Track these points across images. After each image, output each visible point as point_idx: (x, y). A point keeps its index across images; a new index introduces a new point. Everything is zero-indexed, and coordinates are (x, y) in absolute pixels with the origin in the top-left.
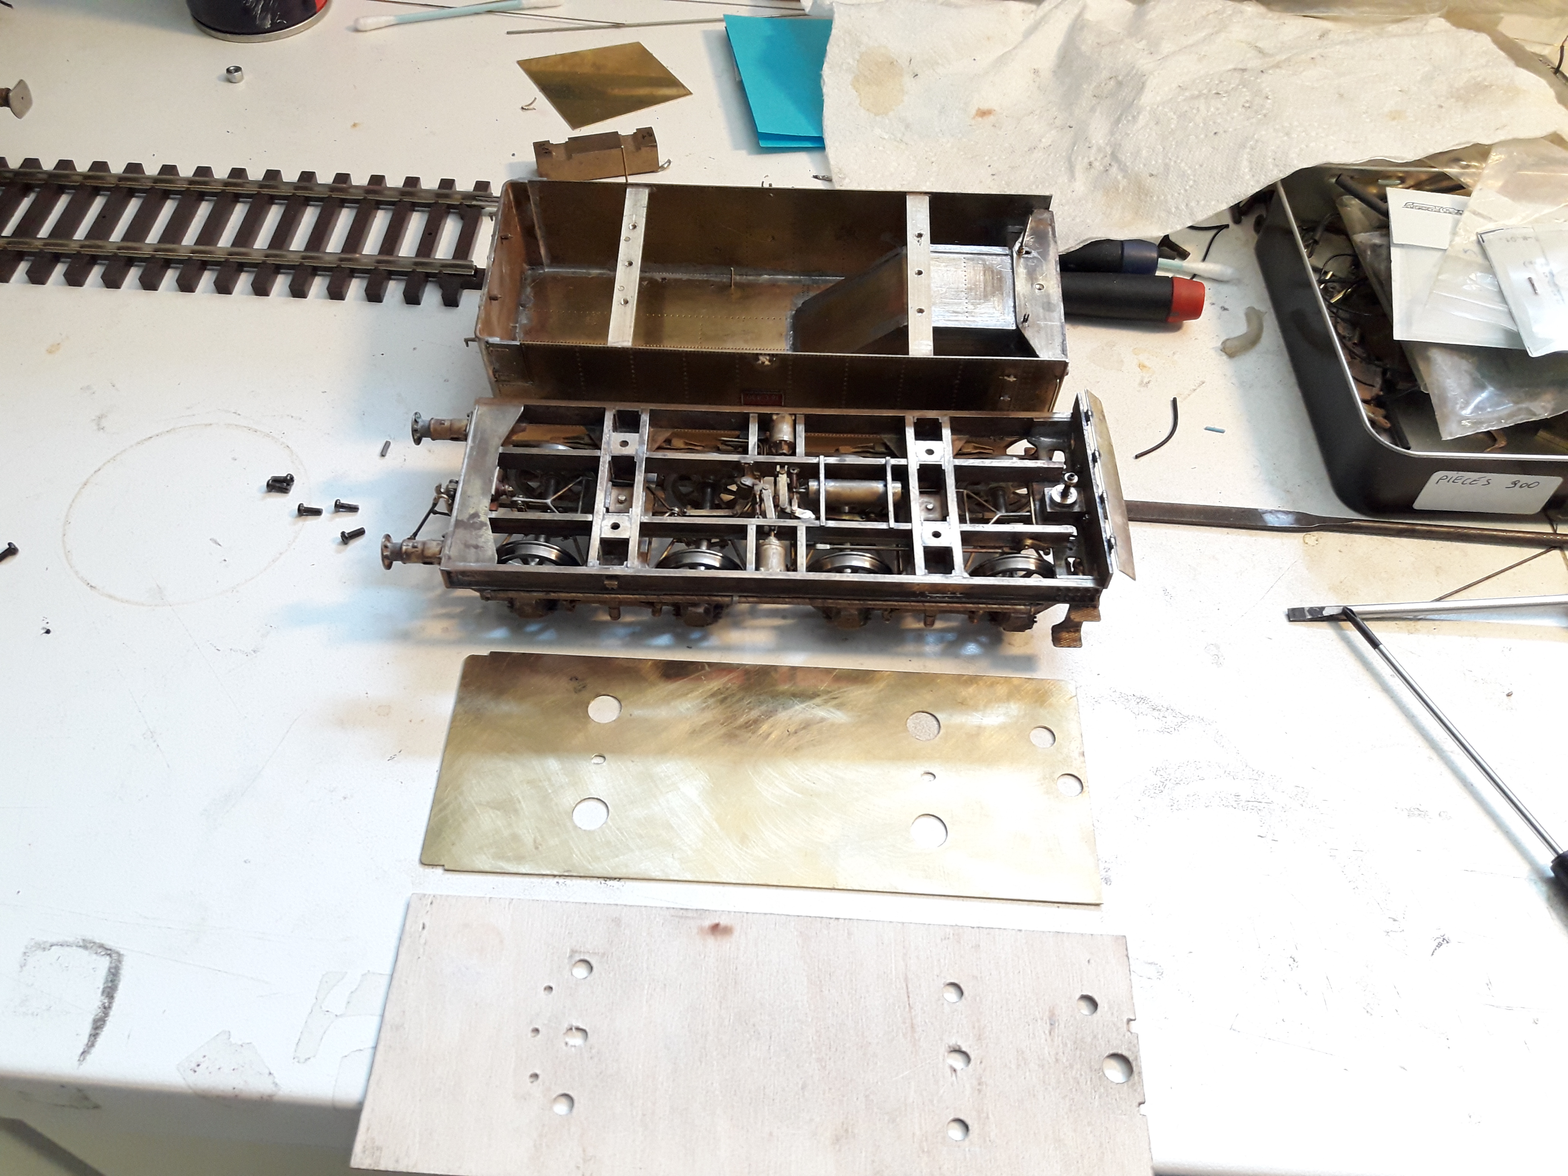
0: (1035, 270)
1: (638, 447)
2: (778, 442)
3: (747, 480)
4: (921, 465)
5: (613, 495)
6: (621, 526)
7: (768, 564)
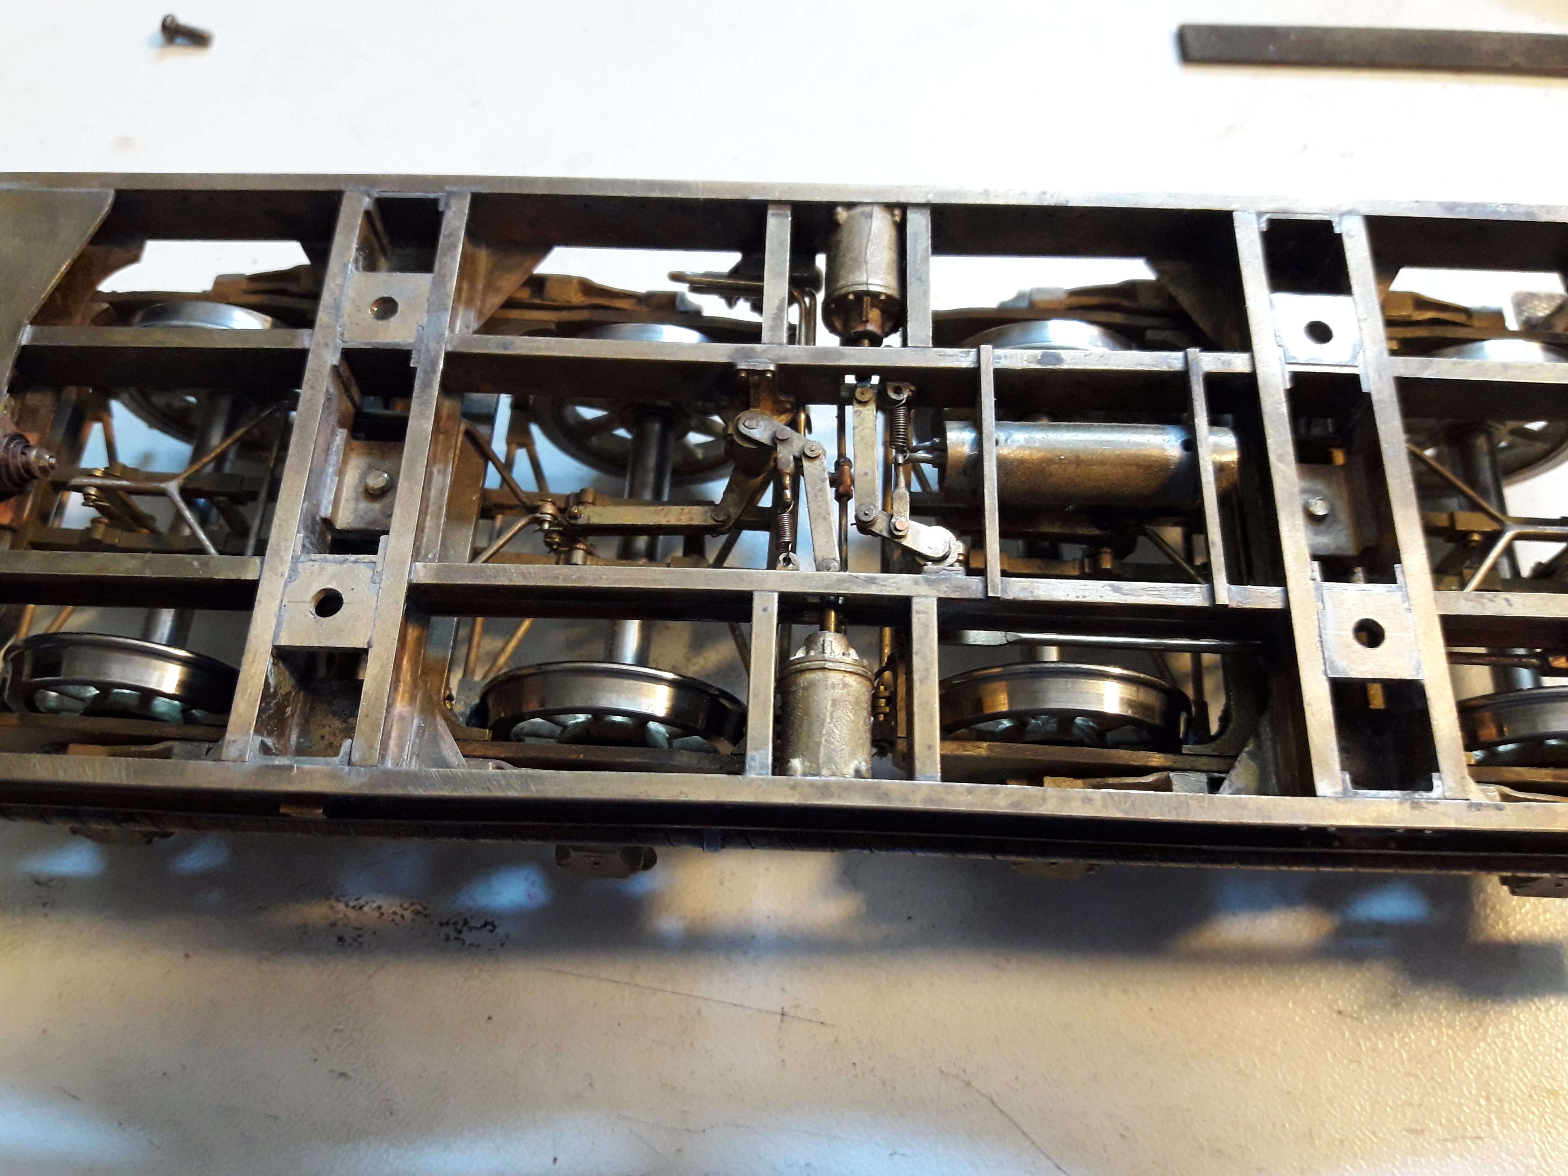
1: (425, 320)
2: (851, 297)
3: (754, 424)
4: (1297, 377)
5: (352, 477)
6: (345, 601)
7: (819, 744)
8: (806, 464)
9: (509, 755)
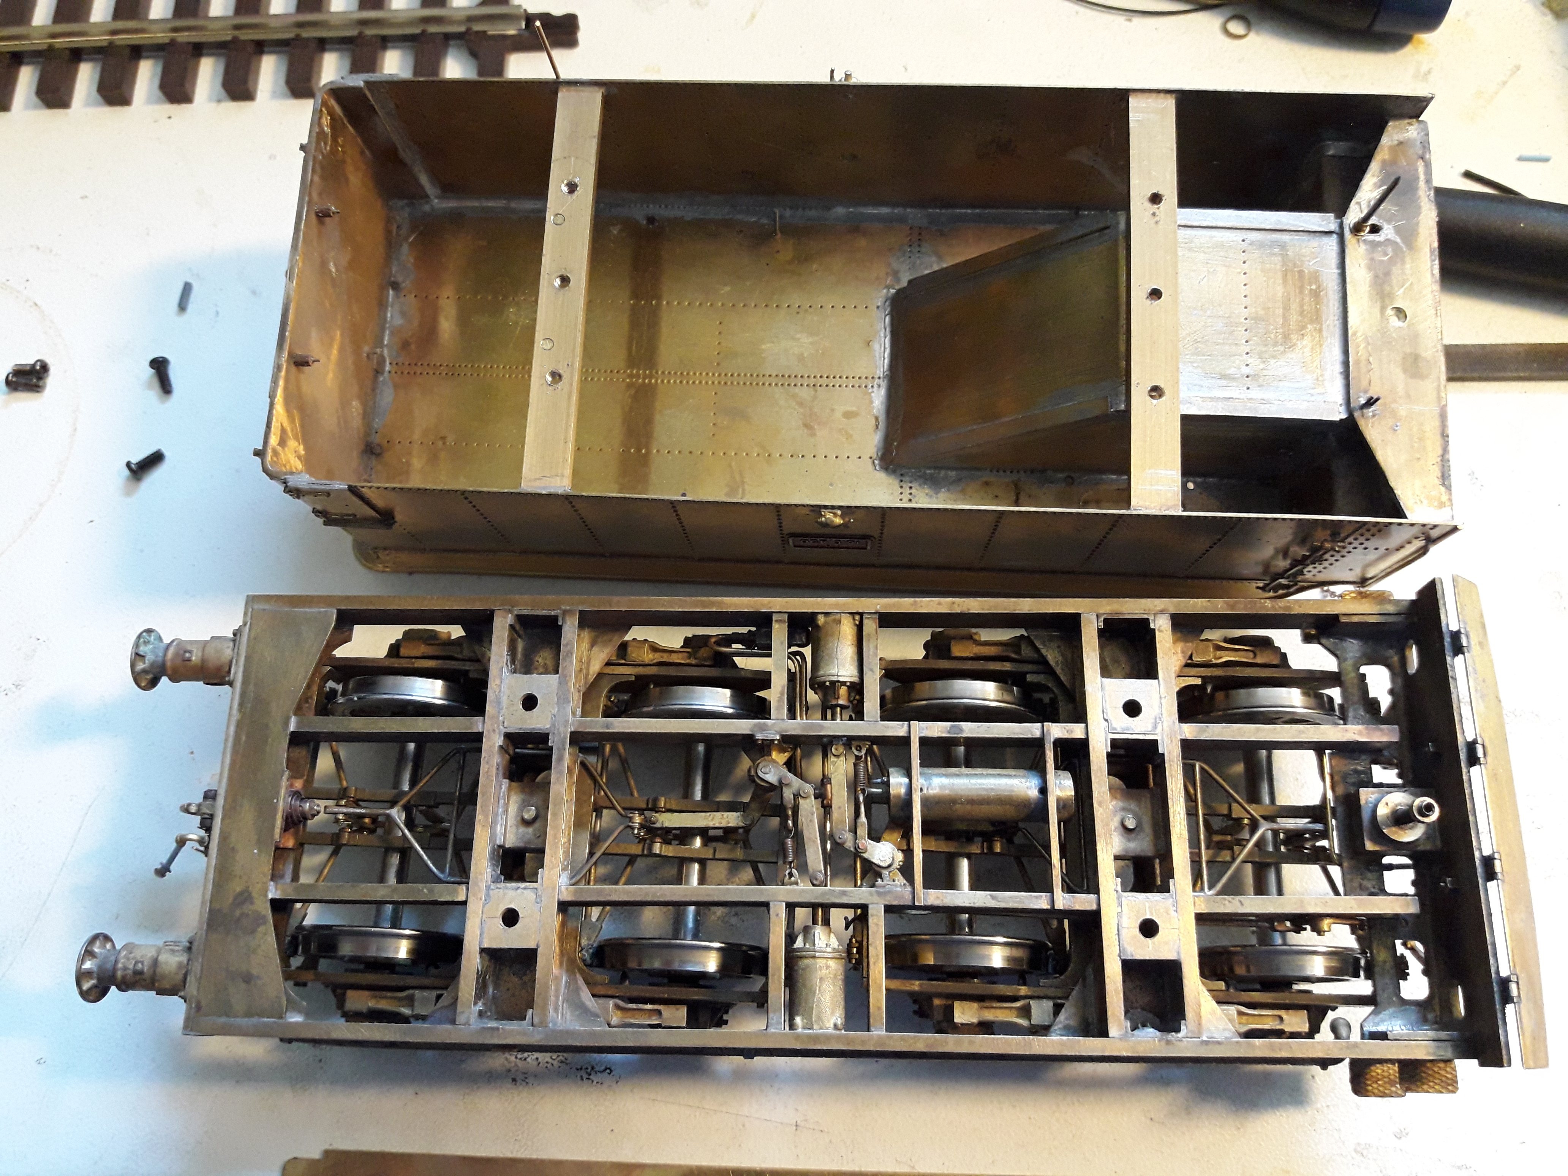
0: (1387, 274)
1: (555, 711)
2: (828, 683)
3: (768, 770)
4: (1114, 743)
5: (513, 808)
6: (521, 916)
7: (812, 1008)
8: (801, 801)
9: (622, 994)
